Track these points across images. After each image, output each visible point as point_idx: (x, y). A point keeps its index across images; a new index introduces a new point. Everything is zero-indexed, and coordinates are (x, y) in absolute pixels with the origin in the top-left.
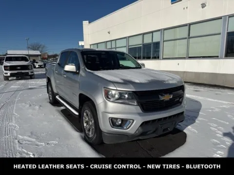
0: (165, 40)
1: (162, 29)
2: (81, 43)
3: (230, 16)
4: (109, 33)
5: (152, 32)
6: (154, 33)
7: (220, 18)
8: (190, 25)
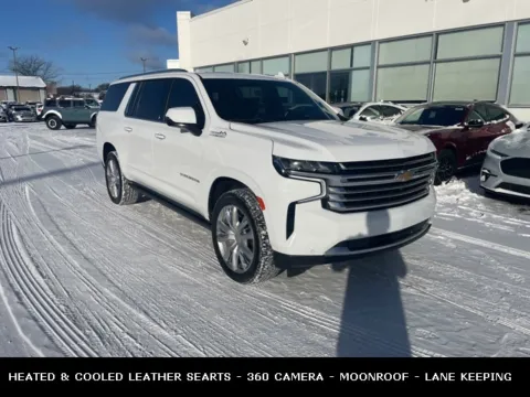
0: (380, 63)
1: (374, 41)
2: (171, 64)
3: (522, 23)
4: (246, 43)
5: (352, 47)
6: (356, 49)
7: (501, 25)
8: (438, 34)
